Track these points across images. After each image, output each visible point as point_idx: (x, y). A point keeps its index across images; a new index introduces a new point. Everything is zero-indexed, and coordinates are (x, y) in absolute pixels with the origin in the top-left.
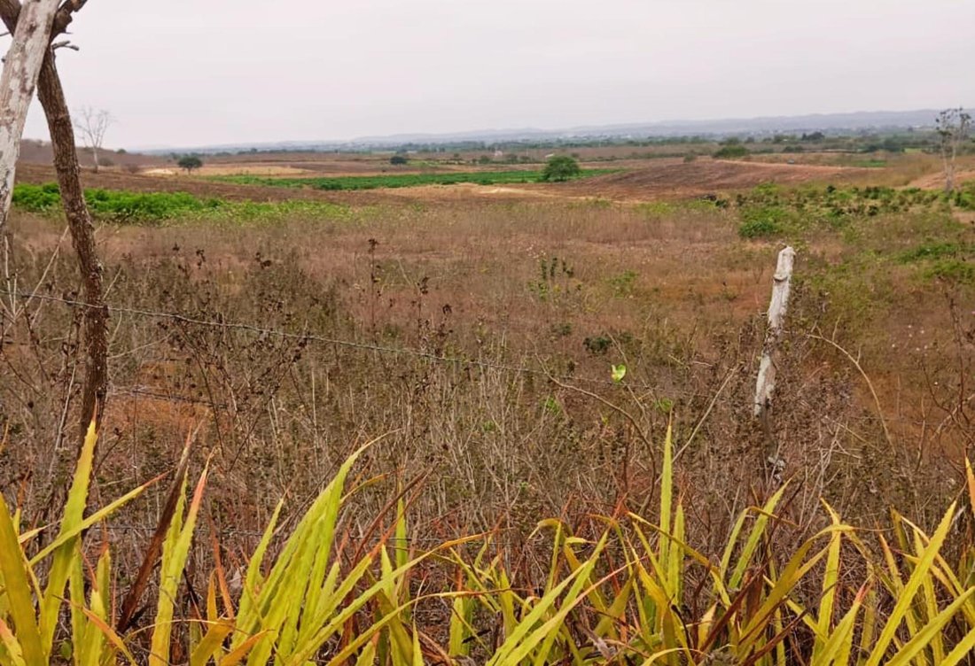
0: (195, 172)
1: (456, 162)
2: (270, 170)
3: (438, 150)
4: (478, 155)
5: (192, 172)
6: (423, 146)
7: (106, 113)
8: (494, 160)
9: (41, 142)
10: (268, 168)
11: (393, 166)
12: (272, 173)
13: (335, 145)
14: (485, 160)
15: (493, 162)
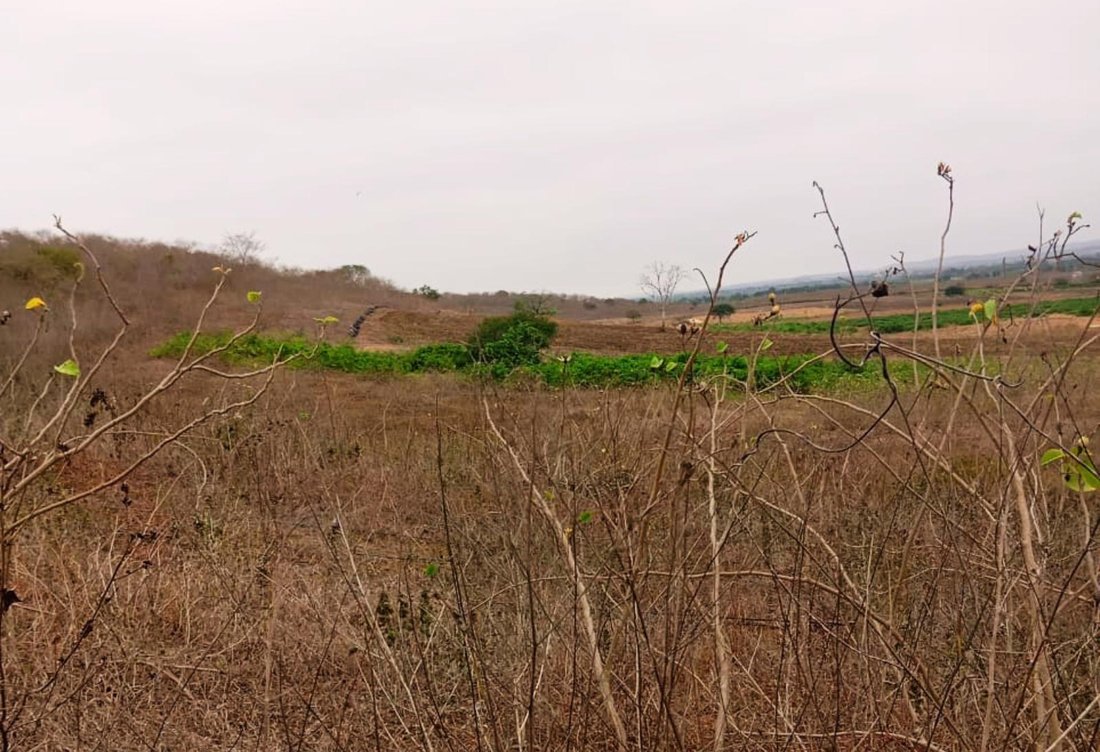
0: (726, 320)
1: (1025, 288)
2: (806, 312)
3: (991, 274)
4: (1051, 277)
5: (722, 320)
6: (969, 270)
7: (678, 269)
8: (1073, 282)
9: (565, 296)
10: (804, 309)
11: (948, 298)
12: (809, 315)
13: (862, 276)
14: (1062, 284)
15: (1073, 286)
